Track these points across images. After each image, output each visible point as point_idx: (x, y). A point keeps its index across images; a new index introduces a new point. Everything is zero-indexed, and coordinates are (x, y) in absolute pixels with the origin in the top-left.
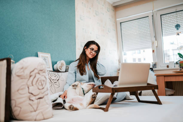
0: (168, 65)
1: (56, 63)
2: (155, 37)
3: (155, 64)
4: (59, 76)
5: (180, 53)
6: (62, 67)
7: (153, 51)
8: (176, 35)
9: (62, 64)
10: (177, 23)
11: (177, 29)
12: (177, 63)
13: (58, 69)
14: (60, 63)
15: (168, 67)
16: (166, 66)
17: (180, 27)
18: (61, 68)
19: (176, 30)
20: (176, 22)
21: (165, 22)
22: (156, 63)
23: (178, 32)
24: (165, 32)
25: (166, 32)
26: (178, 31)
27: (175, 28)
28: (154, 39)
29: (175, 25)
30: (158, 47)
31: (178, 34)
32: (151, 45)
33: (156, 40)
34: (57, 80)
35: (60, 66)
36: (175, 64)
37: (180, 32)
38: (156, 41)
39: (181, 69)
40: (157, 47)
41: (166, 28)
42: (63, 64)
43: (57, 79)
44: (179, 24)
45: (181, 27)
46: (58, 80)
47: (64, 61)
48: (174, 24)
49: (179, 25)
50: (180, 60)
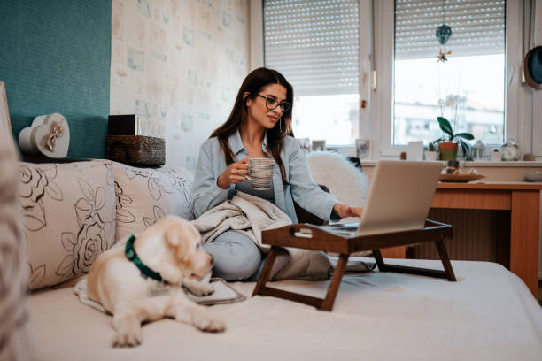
0: (404, 151)
1: (29, 122)
2: (373, 58)
3: (365, 145)
4: (44, 181)
5: (444, 117)
6: (57, 141)
7: (363, 104)
8: (438, 59)
9: (55, 129)
10: (441, 20)
11: (443, 41)
12: (431, 148)
13: (35, 148)
14: (46, 122)
15: (404, 156)
16: (399, 154)
17: (450, 34)
18: (49, 144)
19: (437, 42)
20: (437, 17)
21: (408, 14)
22: (368, 142)
23: (443, 52)
24: (403, 45)
25: (406, 48)
26: (442, 47)
27: (434, 37)
28: (367, 64)
29: (436, 26)
30: (379, 91)
31: (443, 58)
32: (357, 85)
33: (374, 68)
34: (34, 197)
35: (46, 138)
36: (425, 149)
37: (449, 53)
38: (375, 73)
39: (453, 168)
40: (375, 90)
41: (408, 33)
42: (59, 129)
43: (37, 192)
44: (447, 24)
45: (453, 36)
46: (39, 197)
47: (64, 115)
48: (432, 23)
49: (449, 28)
50: (440, 140)
